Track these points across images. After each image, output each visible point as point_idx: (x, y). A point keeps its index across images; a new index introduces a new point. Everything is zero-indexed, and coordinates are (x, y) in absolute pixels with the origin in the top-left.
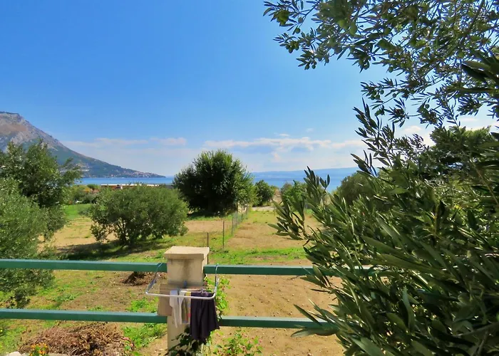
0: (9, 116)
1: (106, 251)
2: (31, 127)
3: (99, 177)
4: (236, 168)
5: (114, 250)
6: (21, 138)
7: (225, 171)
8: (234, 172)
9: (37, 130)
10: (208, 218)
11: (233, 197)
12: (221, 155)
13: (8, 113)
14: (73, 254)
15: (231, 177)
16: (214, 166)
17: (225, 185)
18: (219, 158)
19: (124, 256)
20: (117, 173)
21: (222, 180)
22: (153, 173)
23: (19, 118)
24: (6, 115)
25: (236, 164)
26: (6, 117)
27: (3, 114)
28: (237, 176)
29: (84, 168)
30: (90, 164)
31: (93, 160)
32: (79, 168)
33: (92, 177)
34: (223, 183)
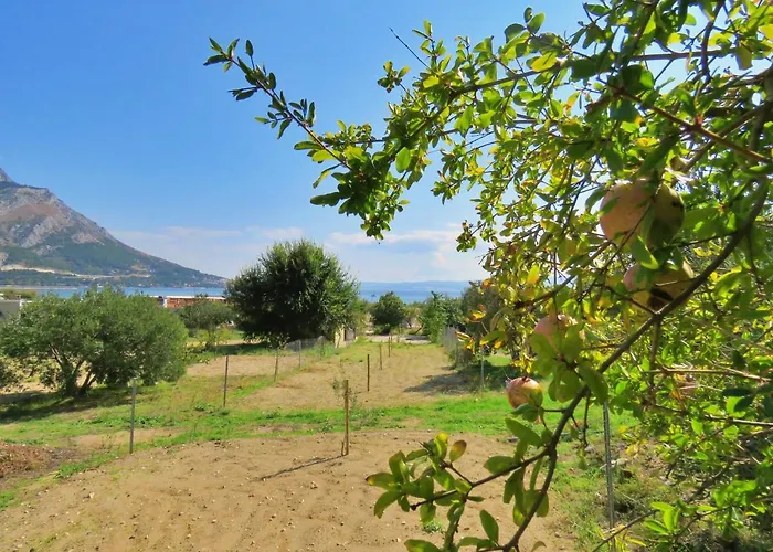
0: (32, 191)
2: (66, 210)
3: (166, 286)
4: (329, 270)
6: (50, 226)
7: (308, 274)
8: (325, 276)
9: (75, 214)
12: (307, 247)
13: (32, 188)
15: (320, 286)
16: (290, 266)
18: (300, 253)
20: (193, 281)
23: (48, 195)
24: (29, 190)
25: (330, 264)
26: (29, 194)
27: (25, 189)
28: (329, 283)
29: (144, 273)
30: (153, 267)
31: (157, 260)
32: (136, 272)
33: (155, 286)
34: (304, 294)
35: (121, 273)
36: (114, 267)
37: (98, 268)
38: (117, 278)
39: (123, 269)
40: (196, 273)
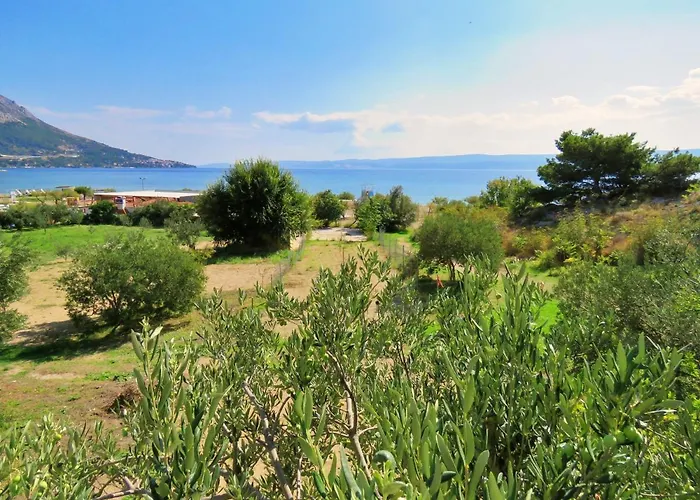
1: (91, 337)
3: (96, 166)
5: (101, 335)
7: (269, 191)
8: (282, 191)
10: (245, 260)
11: (282, 227)
12: (263, 166)
14: (43, 343)
15: (278, 199)
16: (253, 184)
17: (270, 211)
18: (260, 172)
19: (115, 347)
20: (122, 161)
21: (265, 203)
22: (176, 160)
25: (285, 179)
28: (287, 198)
29: (71, 153)
30: (80, 147)
32: (63, 152)
33: (85, 166)
34: (267, 208)
35: (48, 153)
36: (40, 147)
37: (24, 148)
38: (45, 158)
39: (49, 150)
40: (125, 153)
